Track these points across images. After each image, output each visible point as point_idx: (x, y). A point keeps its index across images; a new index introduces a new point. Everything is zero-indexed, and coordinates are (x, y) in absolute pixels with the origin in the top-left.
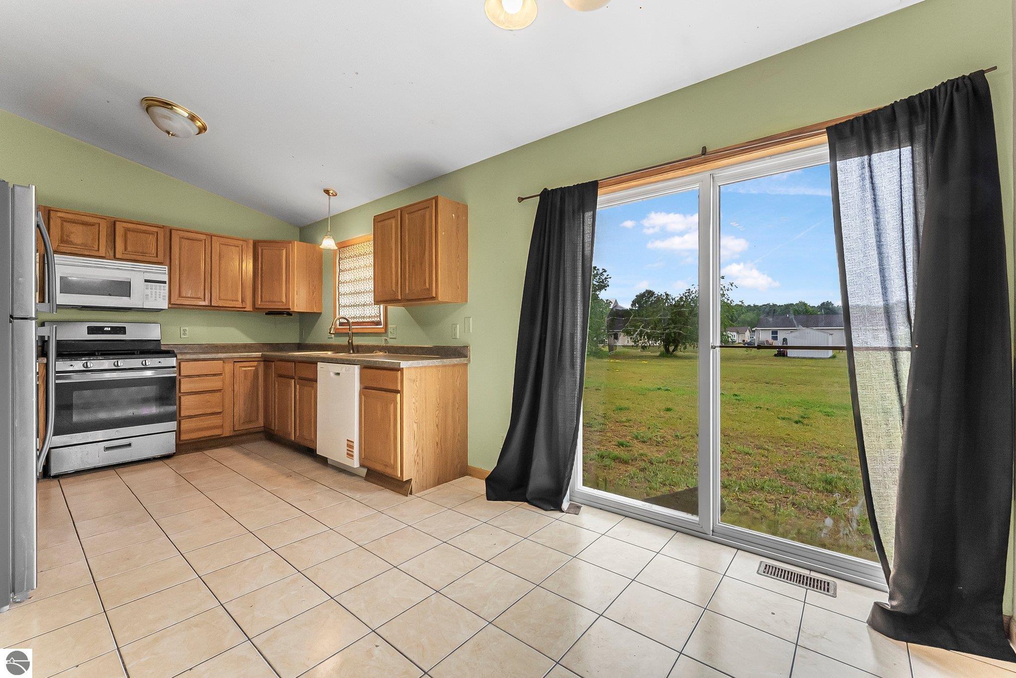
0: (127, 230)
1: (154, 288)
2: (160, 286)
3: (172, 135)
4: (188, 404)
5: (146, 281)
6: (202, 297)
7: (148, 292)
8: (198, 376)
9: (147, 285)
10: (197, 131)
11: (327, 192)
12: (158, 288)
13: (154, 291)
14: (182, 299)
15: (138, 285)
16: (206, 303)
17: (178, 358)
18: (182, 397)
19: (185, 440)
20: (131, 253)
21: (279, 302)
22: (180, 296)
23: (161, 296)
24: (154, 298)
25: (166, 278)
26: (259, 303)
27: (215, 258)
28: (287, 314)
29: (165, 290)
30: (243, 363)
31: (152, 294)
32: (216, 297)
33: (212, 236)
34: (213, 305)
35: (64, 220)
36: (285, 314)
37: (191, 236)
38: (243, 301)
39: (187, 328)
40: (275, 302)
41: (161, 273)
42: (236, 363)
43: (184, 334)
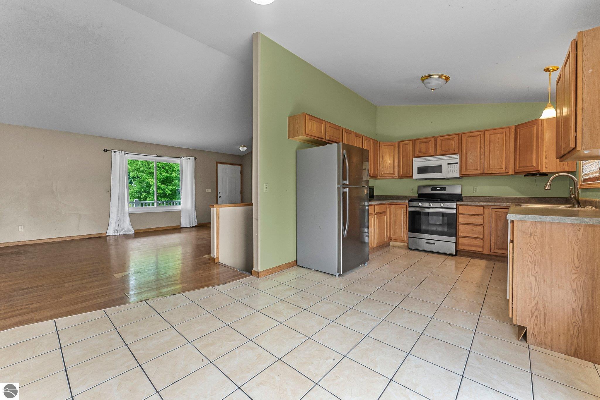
0: (442, 140)
1: (452, 167)
2: (455, 166)
3: (434, 89)
4: (462, 230)
5: (448, 164)
6: (479, 169)
7: (449, 169)
8: (469, 214)
9: (449, 166)
10: (445, 81)
11: (547, 70)
12: (454, 167)
13: (452, 168)
14: (467, 171)
15: (445, 167)
16: (481, 172)
17: (457, 203)
18: (459, 225)
19: (460, 249)
20: (444, 151)
21: (531, 166)
22: (466, 169)
23: (455, 171)
24: (452, 172)
25: (457, 161)
26: (518, 169)
27: (487, 144)
28: (539, 175)
29: (457, 167)
30: (498, 209)
31: (451, 170)
32: (487, 167)
33: (484, 131)
34: (485, 173)
35: (420, 143)
36: (538, 175)
37: (472, 134)
38: (506, 168)
39: (477, 187)
40: (528, 167)
41: (456, 158)
42: (492, 209)
43: (476, 191)
